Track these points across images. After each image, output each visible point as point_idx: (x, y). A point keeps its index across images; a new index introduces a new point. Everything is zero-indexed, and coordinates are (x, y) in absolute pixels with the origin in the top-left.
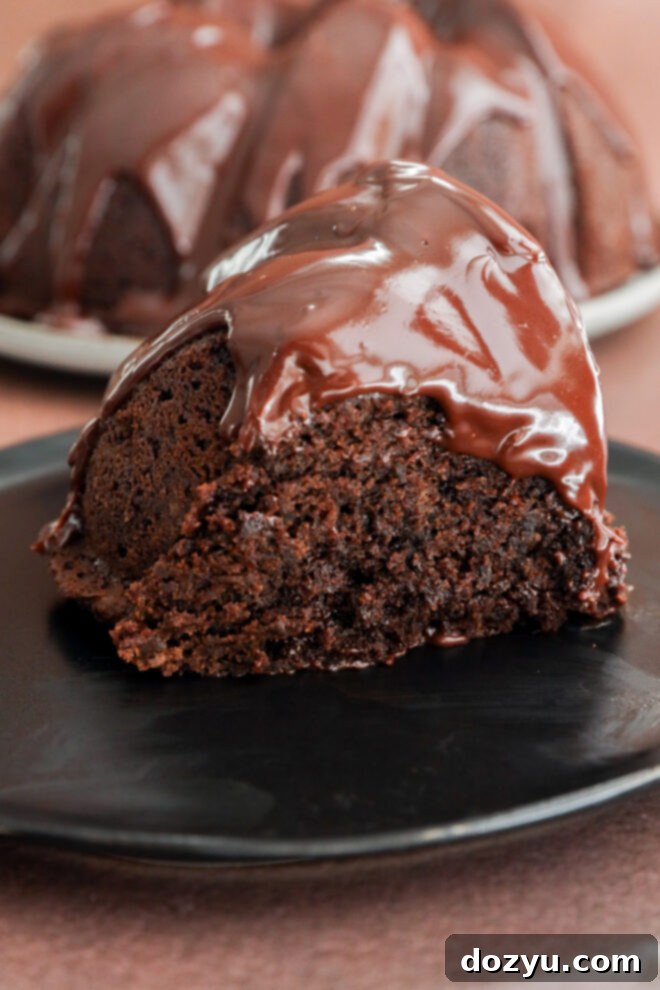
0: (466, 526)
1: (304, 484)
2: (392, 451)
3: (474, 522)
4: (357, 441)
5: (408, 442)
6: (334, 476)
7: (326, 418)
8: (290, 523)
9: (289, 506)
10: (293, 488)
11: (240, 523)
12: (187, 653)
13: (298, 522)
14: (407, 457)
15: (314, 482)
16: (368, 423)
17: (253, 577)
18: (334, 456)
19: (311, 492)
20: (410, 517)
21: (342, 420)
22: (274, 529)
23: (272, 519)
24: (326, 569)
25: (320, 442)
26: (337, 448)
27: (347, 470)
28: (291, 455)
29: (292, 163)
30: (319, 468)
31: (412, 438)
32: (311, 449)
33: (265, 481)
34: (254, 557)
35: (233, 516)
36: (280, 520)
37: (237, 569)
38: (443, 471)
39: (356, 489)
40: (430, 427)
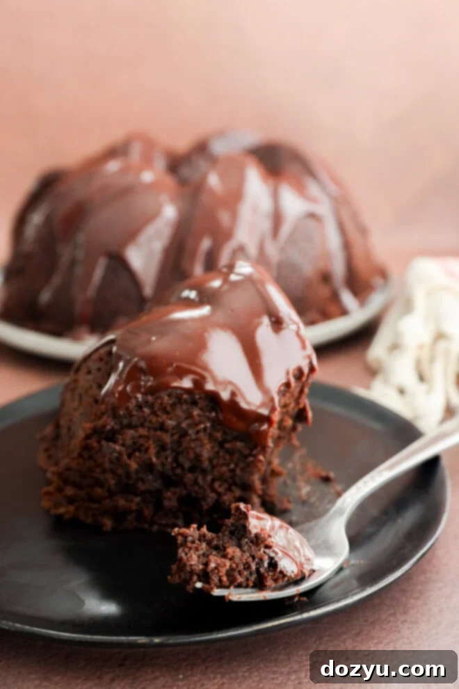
0: (232, 466)
1: (137, 431)
2: (188, 421)
3: (237, 465)
4: (167, 413)
5: (197, 419)
6: (156, 430)
7: (150, 398)
8: (130, 451)
9: (129, 442)
10: (131, 433)
11: (101, 446)
12: (77, 509)
13: (134, 451)
14: (197, 425)
15: (143, 431)
16: (173, 405)
17: (109, 476)
18: (154, 419)
19: (141, 436)
20: (198, 457)
21: (159, 401)
22: (120, 453)
23: (118, 448)
24: (151, 477)
25: (147, 410)
26: (157, 416)
27: (162, 427)
28: (131, 416)
29: (206, 244)
30: (147, 424)
31: (199, 416)
32: (141, 414)
33: (117, 427)
34: (107, 465)
35: (99, 442)
36: (123, 449)
37: (99, 470)
38: (219, 435)
39: (167, 438)
40: (210, 412)
